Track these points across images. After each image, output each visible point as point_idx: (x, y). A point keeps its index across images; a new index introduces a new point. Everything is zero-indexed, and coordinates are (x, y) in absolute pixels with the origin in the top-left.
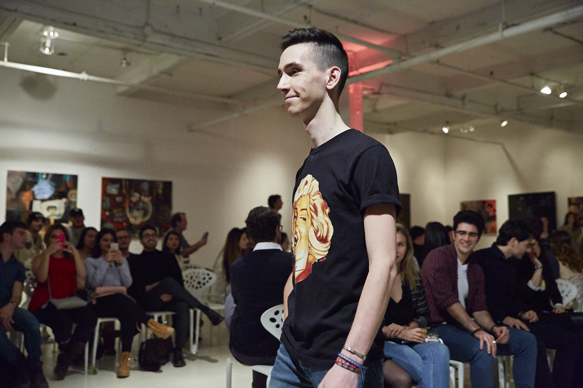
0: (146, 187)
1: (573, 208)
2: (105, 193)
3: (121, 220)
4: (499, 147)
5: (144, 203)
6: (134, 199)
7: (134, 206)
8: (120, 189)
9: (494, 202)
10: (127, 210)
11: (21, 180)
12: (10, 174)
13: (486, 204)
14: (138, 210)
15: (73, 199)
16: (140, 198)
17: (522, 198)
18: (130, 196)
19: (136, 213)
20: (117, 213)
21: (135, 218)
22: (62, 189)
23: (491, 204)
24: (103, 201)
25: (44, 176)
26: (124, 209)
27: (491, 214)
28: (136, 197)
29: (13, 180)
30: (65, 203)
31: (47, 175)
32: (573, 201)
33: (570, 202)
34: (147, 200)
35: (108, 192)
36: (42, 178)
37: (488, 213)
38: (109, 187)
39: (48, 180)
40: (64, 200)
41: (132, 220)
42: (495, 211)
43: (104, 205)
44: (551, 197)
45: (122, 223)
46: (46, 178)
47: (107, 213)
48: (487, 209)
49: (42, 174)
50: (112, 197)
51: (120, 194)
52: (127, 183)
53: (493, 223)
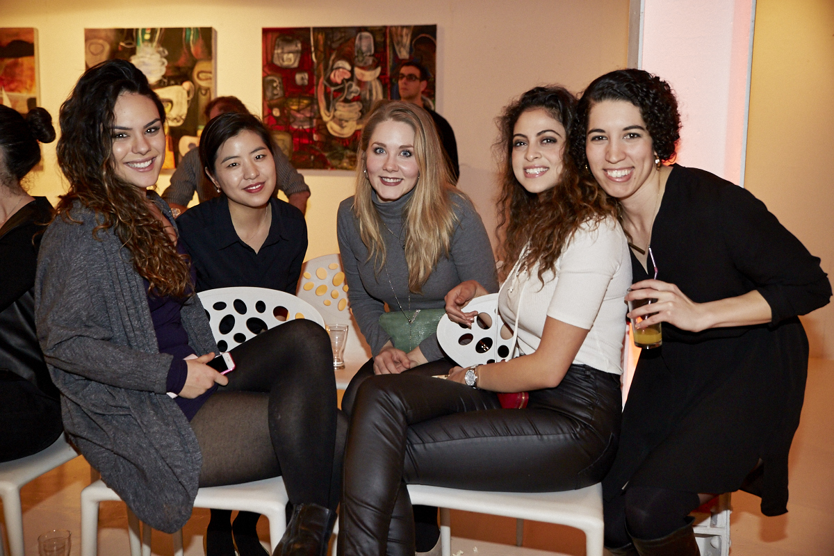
0: (366, 44)
2: (270, 66)
3: (306, 127)
5: (361, 83)
6: (337, 77)
7: (336, 93)
8: (304, 55)
10: (322, 105)
11: (107, 48)
12: (91, 35)
14: (346, 101)
15: (203, 84)
16: (352, 72)
18: (328, 68)
19: (342, 110)
20: (298, 111)
21: (340, 122)
22: (182, 61)
24: (266, 84)
25: (147, 37)
26: (313, 101)
28: (341, 70)
29: (93, 48)
30: (188, 93)
31: (153, 31)
34: (370, 76)
35: (277, 62)
36: (144, 40)
38: (277, 51)
39: (155, 44)
40: (187, 85)
41: (333, 128)
43: (269, 94)
45: (308, 134)
46: (151, 40)
47: (276, 113)
49: (144, 30)
50: (287, 74)
51: (305, 65)
52: (321, 37)
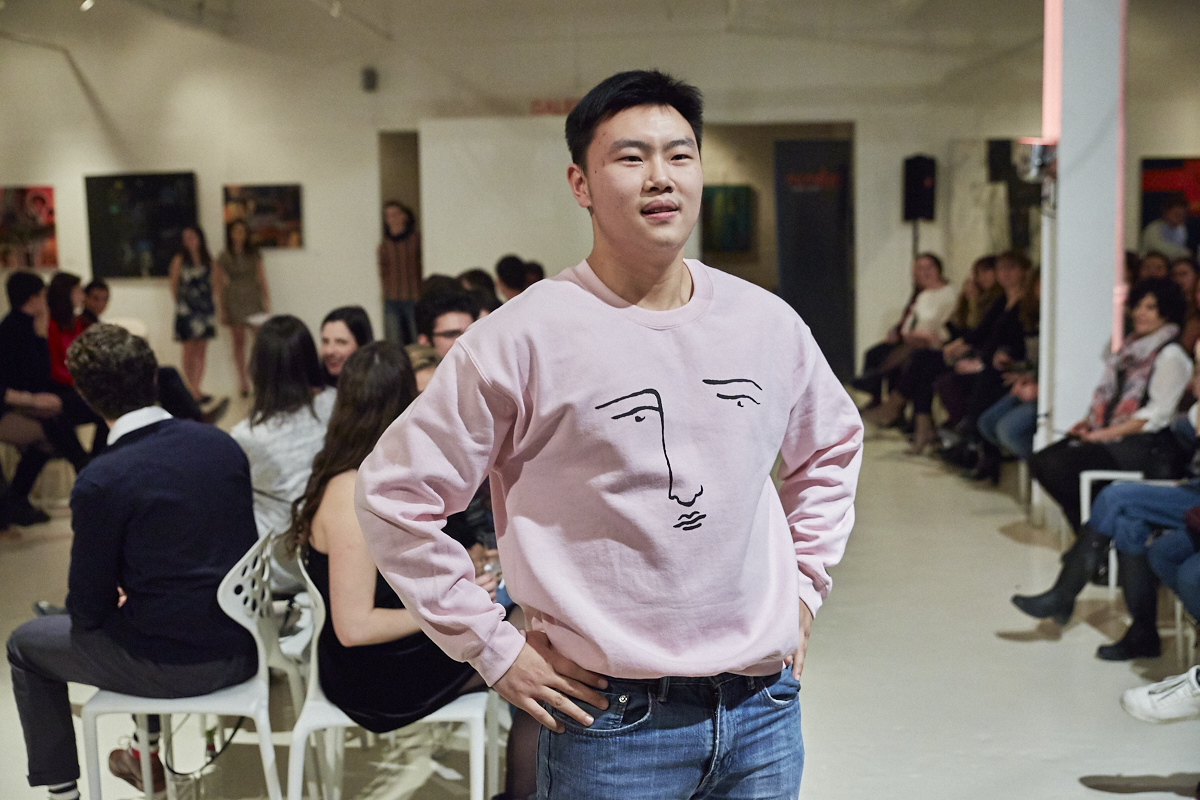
1: (234, 208)
4: (59, 57)
9: (49, 191)
13: (29, 197)
17: (119, 185)
23: (43, 198)
27: (42, 220)
32: (234, 194)
33: (228, 195)
37: (34, 219)
42: (51, 213)
44: (184, 184)
48: (33, 210)
53: (48, 244)
